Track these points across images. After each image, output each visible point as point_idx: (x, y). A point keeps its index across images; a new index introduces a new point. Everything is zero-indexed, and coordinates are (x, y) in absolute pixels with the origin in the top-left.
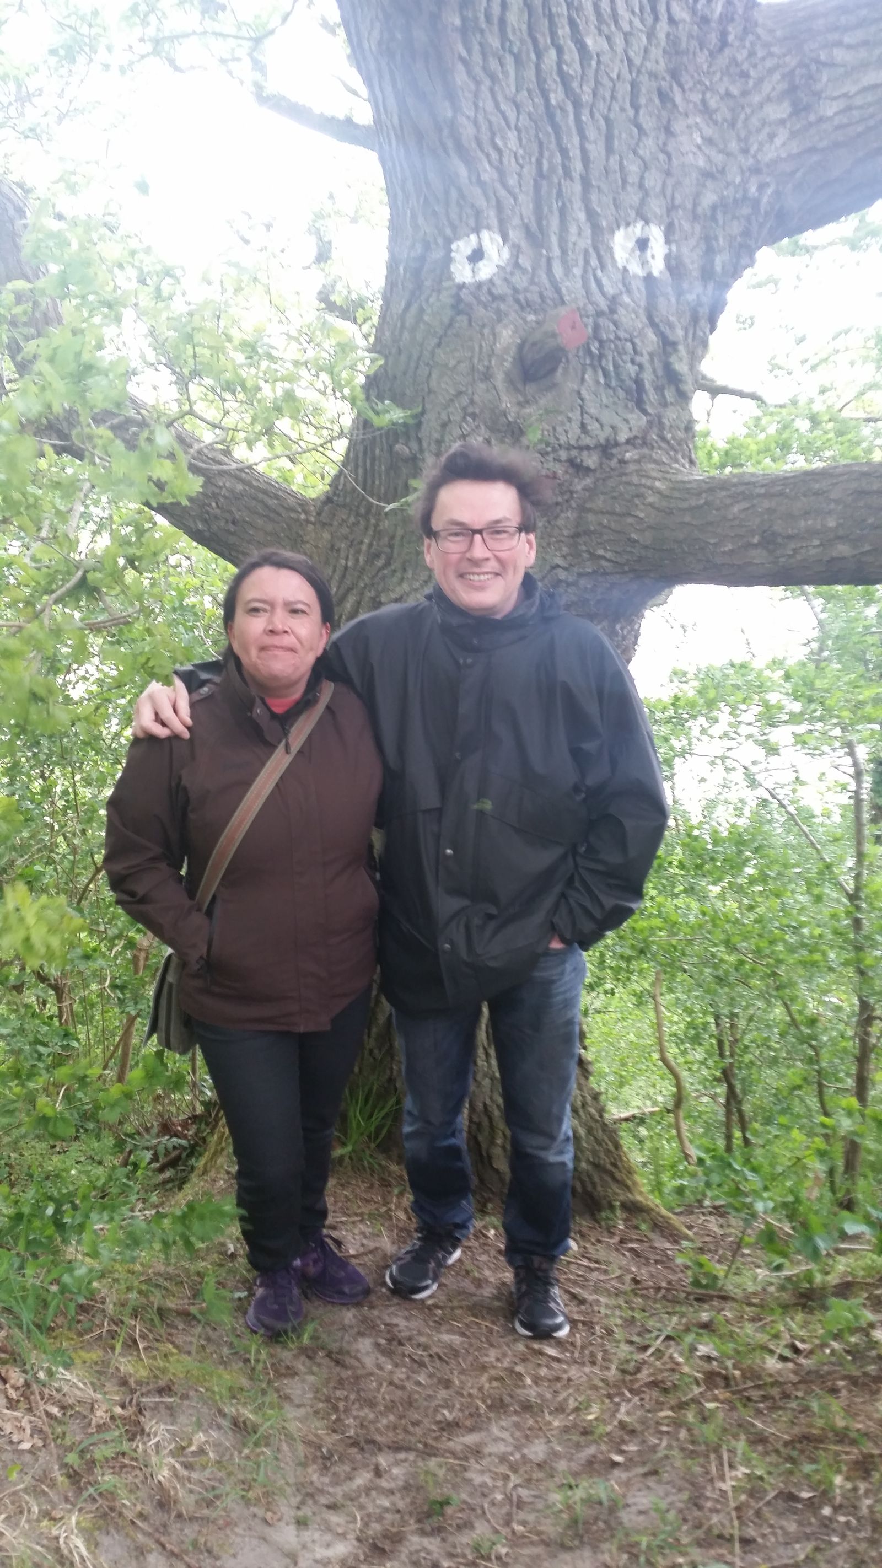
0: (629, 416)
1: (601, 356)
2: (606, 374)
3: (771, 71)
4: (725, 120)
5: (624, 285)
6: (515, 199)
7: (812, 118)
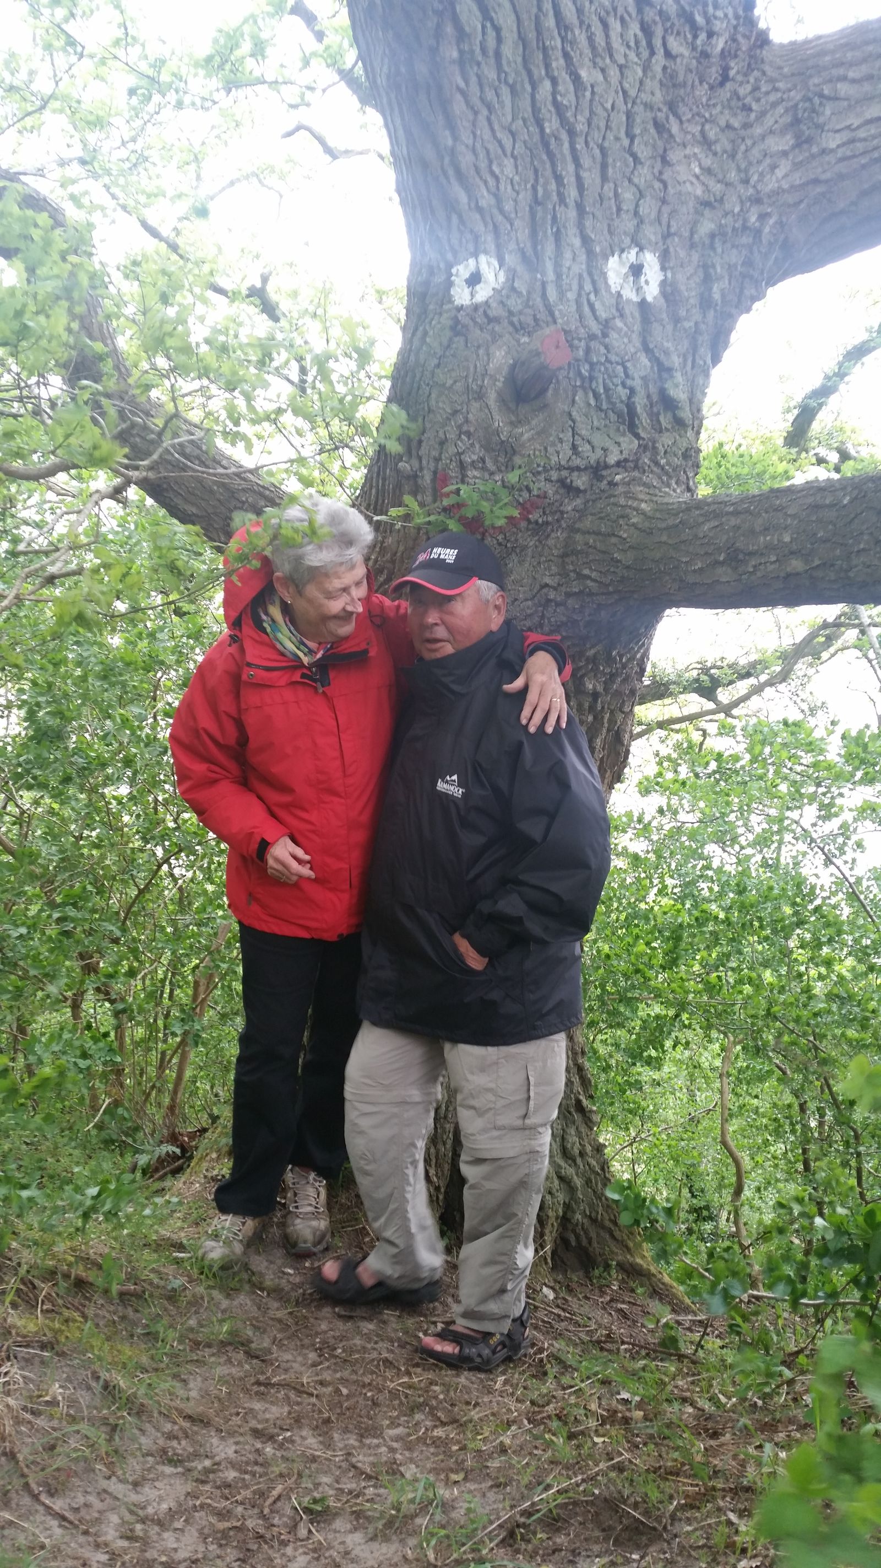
0: (621, 439)
1: (591, 378)
2: (596, 396)
3: (774, 105)
4: (725, 151)
5: (618, 310)
6: (512, 225)
7: (815, 149)
